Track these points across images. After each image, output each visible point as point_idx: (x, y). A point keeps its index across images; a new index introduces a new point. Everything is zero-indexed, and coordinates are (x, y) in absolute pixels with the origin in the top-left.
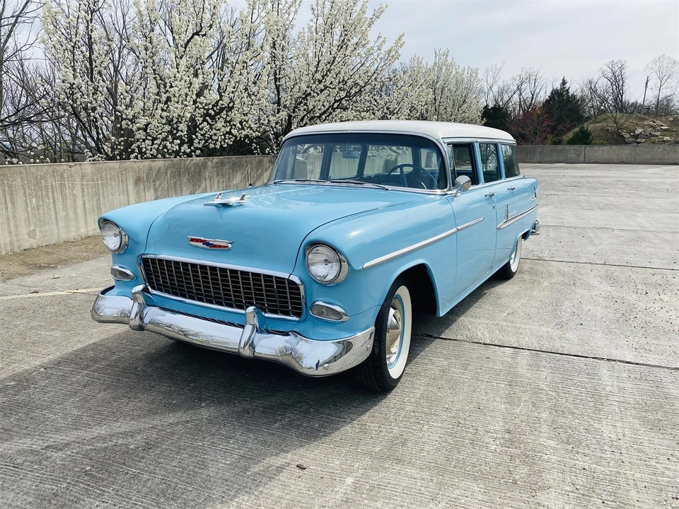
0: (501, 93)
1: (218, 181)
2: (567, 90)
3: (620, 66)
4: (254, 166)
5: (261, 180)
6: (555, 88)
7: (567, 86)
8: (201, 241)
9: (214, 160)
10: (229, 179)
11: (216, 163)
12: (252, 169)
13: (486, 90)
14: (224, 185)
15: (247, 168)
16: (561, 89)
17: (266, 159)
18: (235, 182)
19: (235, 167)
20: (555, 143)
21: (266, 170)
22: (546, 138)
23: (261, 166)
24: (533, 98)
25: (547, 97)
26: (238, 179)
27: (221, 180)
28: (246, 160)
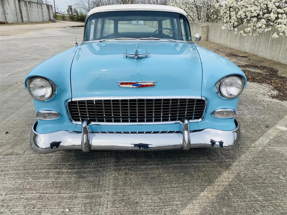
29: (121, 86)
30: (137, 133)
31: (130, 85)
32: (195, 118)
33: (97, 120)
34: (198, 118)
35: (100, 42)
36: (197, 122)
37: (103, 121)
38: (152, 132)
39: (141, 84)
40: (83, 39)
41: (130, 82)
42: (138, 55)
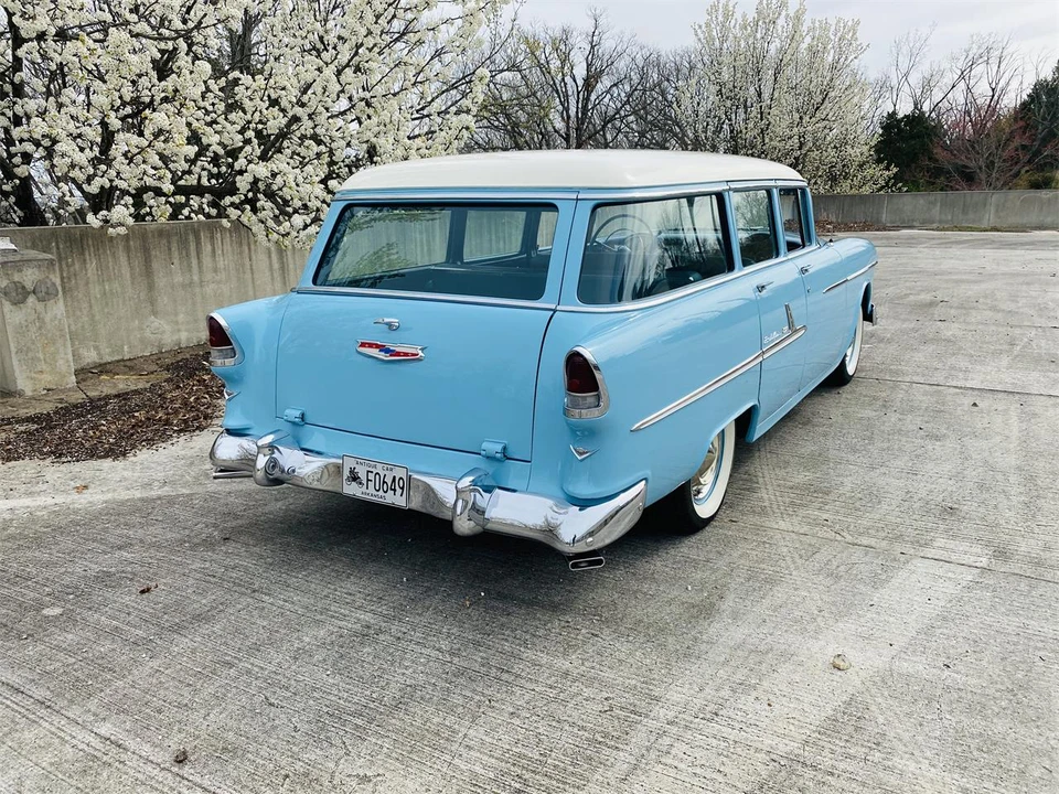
0: (927, 86)
6: (1042, 77)
13: (894, 83)
16: (1054, 80)
20: (1036, 186)
22: (1017, 175)
24: (993, 96)
25: (1026, 98)
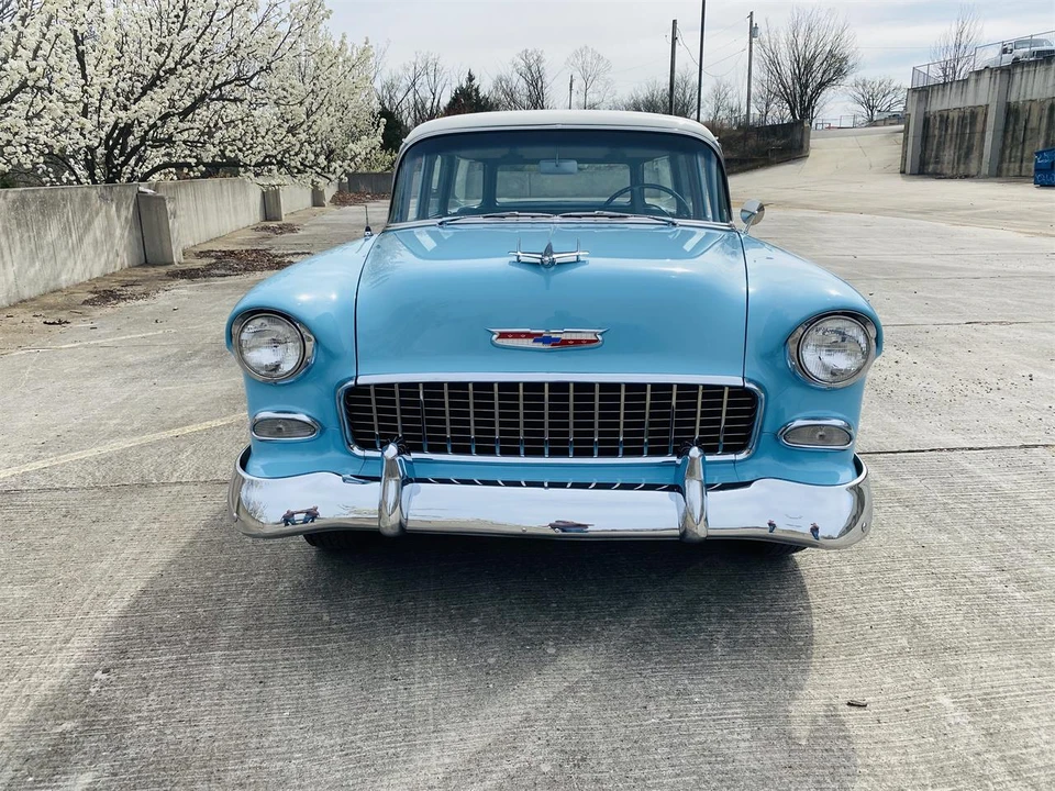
1: (21, 237)
2: (477, 90)
3: (535, 58)
4: (77, 206)
5: (92, 233)
6: (459, 85)
7: (476, 82)
8: (528, 335)
9: (10, 195)
10: (38, 233)
11: (14, 202)
12: (74, 213)
14: (33, 246)
15: (65, 210)
16: (468, 87)
17: (95, 192)
18: (49, 238)
19: (47, 208)
21: (97, 214)
23: (87, 205)
24: (434, 98)
26: (53, 232)
27: (26, 235)
28: (62, 195)
29: (500, 342)
30: (546, 485)
31: (525, 340)
32: (727, 450)
33: (426, 447)
34: (736, 450)
35: (440, 224)
36: (734, 462)
37: (443, 450)
38: (590, 484)
39: (558, 336)
40: (386, 218)
41: (528, 330)
42: (552, 253)
